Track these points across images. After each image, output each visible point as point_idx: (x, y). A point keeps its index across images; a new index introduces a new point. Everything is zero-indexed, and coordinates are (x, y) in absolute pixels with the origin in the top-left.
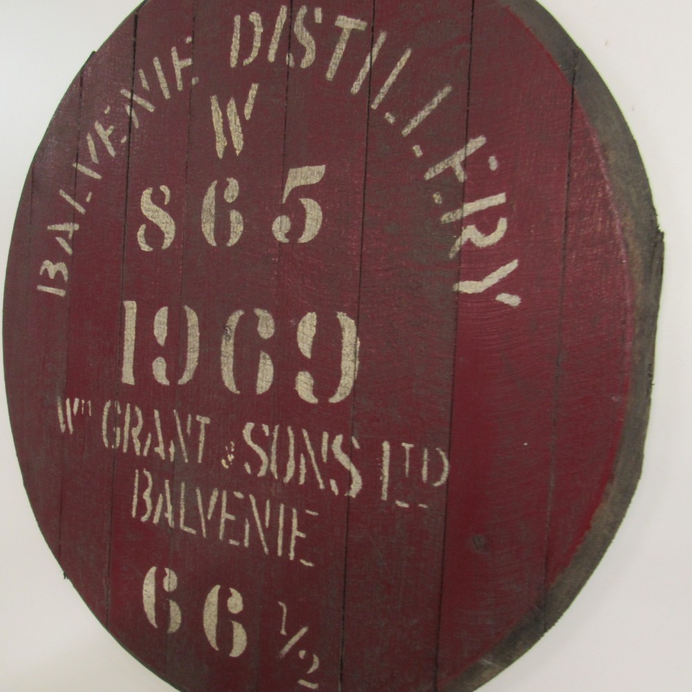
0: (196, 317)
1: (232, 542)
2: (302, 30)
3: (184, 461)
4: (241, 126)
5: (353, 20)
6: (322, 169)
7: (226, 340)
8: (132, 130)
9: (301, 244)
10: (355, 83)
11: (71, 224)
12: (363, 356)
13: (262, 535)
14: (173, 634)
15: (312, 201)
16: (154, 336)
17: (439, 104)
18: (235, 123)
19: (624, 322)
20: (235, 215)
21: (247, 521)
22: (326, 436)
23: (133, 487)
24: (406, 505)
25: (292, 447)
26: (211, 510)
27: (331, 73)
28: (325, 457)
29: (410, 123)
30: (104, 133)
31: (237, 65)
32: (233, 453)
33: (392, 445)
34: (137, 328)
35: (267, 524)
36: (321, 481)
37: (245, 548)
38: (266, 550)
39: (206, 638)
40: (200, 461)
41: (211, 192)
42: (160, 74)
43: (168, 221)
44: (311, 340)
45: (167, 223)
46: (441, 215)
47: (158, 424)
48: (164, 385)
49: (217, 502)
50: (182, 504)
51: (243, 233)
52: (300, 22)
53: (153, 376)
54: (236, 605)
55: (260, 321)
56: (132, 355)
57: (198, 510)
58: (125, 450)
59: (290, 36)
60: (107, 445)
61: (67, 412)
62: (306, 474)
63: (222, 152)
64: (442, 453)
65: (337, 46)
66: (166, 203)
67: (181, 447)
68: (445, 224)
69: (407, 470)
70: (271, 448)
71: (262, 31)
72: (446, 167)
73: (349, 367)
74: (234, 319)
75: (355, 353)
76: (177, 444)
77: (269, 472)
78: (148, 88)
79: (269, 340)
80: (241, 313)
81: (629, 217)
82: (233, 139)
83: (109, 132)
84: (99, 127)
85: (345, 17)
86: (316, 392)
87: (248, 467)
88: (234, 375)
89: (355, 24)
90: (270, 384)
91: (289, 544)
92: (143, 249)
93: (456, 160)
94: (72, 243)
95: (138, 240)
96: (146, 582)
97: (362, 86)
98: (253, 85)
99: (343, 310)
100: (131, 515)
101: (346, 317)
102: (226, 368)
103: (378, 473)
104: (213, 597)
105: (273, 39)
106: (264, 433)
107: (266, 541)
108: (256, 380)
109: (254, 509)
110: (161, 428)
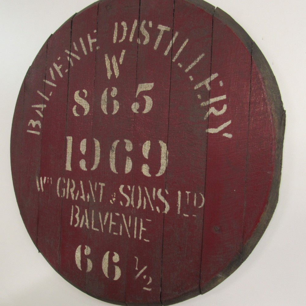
0: (99, 143)
1: (114, 233)
2: (144, 29)
3: (93, 202)
4: (118, 67)
5: (165, 27)
6: (152, 84)
7: (112, 152)
8: (70, 67)
9: (144, 114)
10: (166, 51)
11: (43, 105)
12: (170, 158)
13: (127, 230)
14: (89, 273)
15: (148, 97)
16: (80, 151)
17: (200, 61)
18: (116, 65)
19: (272, 144)
20: (115, 102)
21: (121, 224)
22: (154, 189)
23: (71, 213)
24: (187, 216)
25: (140, 194)
26: (105, 221)
27: (156, 47)
28: (154, 198)
29: (188, 67)
30: (58, 68)
31: (116, 42)
32: (115, 198)
33: (182, 192)
34: (72, 147)
35: (130, 226)
36: (152, 207)
37: (120, 236)
38: (129, 236)
39: (103, 273)
40: (100, 201)
41: (105, 92)
42: (83, 45)
43: (87, 104)
44: (148, 151)
45: (86, 105)
46: (201, 103)
47: (82, 187)
48: (85, 171)
49: (108, 218)
50: (93, 219)
51: (119, 109)
52: (143, 26)
53: (80, 167)
54: (116, 259)
55: (127, 144)
56: (70, 159)
57: (100, 221)
58: (67, 198)
59: (138, 32)
60: (59, 196)
61: (41, 183)
62: (146, 205)
63: (110, 77)
64: (202, 195)
65: (158, 37)
66: (85, 97)
67: (92, 196)
68: (202, 106)
69: (188, 202)
70: (131, 195)
71: (127, 29)
72: (203, 85)
73: (164, 162)
74: (115, 144)
75: (166, 157)
77: (130, 204)
78: (77, 50)
79: (130, 152)
80: (118, 141)
81: (273, 105)
82: (115, 72)
83: (60, 67)
84: (55, 65)
85: (162, 26)
86: (150, 172)
87: (121, 203)
88: (116, 166)
89: (166, 28)
90: (131, 169)
91: (139, 233)
92: (75, 115)
93: (207, 82)
94: (43, 113)
95: (73, 112)
96: (76, 251)
97: (168, 53)
98: (123, 51)
99: (161, 140)
100: (70, 224)
101: (162, 142)
102: (112, 164)
103: (176, 203)
104: (106, 256)
105: (131, 33)
106: (128, 189)
107: (129, 232)
108: (125, 168)
109: (124, 220)
110: (84, 188)
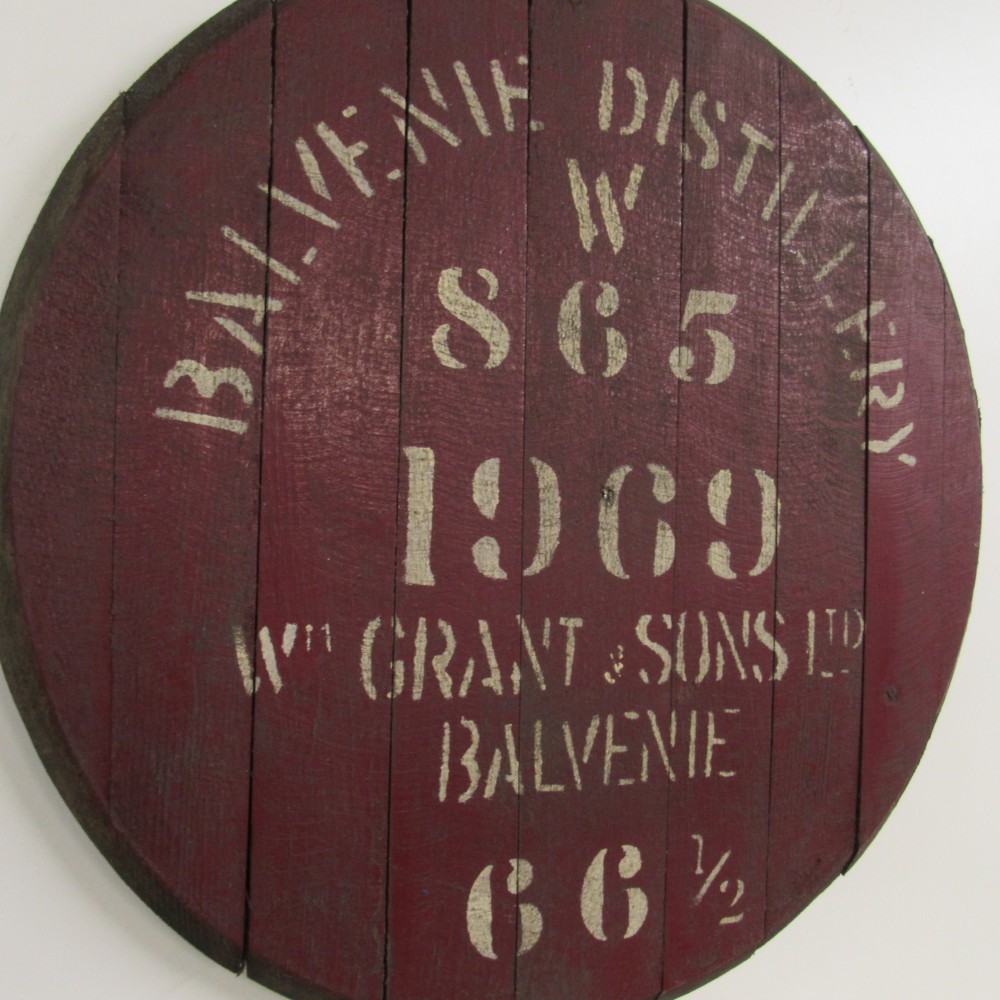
0: (554, 474)
1: (623, 782)
3: (539, 689)
4: (620, 215)
5: (760, 134)
6: (733, 298)
7: (606, 506)
8: (411, 162)
9: (709, 385)
10: (766, 208)
11: (260, 297)
12: (784, 518)
13: (666, 760)
14: (528, 954)
15: (721, 334)
16: (475, 505)
17: (845, 259)
18: (610, 209)
20: (612, 335)
21: (644, 747)
22: (747, 615)
23: (440, 751)
24: (830, 675)
25: (705, 637)
26: (588, 749)
27: (739, 187)
28: (746, 640)
29: (821, 270)
30: (345, 152)
31: (609, 129)
32: (622, 661)
33: (816, 613)
34: (437, 491)
35: (673, 743)
36: (742, 670)
37: (643, 784)
38: (672, 776)
39: (587, 931)
40: (568, 683)
41: (574, 296)
42: (470, 93)
43: (497, 326)
44: (726, 503)
45: (493, 328)
46: (850, 372)
47: (487, 642)
48: (498, 580)
49: (597, 735)
50: (538, 753)
51: (628, 360)
52: (697, 109)
53: (475, 567)
55: (656, 480)
56: (427, 538)
57: (567, 754)
58: (417, 695)
59: (684, 121)
60: (373, 696)
61: (264, 653)
62: (724, 666)
63: (589, 243)
64: (859, 614)
65: (745, 159)
66: (490, 297)
67: (532, 670)
68: (853, 382)
69: (831, 638)
70: (676, 643)
71: (647, 98)
72: (853, 324)
73: (769, 531)
74: (618, 478)
75: (776, 517)
76: (526, 666)
77: (673, 674)
78: (444, 105)
79: (667, 504)
80: (628, 469)
82: (608, 230)
83: (359, 149)
84: (327, 135)
85: (752, 128)
86: (734, 566)
87: (644, 676)
88: (620, 554)
89: (763, 140)
90: (671, 562)
91: (704, 758)
92: (444, 363)
93: (861, 318)
94: (263, 334)
95: (435, 348)
96: (471, 896)
97: (772, 214)
98: (636, 166)
99: (761, 467)
100: (438, 799)
101: (765, 476)
102: (606, 546)
103: (804, 646)
104: (596, 870)
105: (662, 117)
106: (665, 625)
107: (671, 764)
108: (653, 560)
109: (655, 729)
110: (495, 646)
